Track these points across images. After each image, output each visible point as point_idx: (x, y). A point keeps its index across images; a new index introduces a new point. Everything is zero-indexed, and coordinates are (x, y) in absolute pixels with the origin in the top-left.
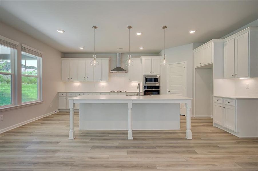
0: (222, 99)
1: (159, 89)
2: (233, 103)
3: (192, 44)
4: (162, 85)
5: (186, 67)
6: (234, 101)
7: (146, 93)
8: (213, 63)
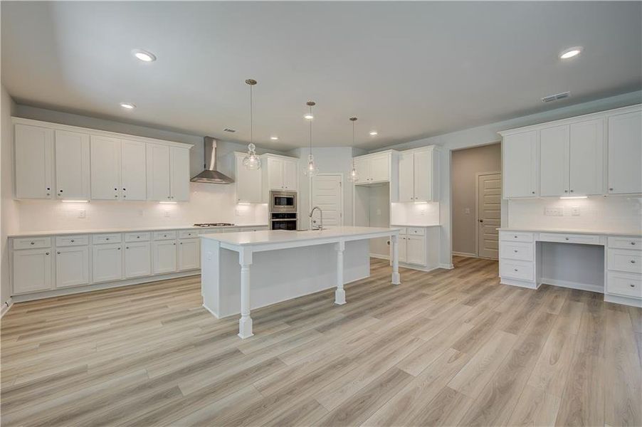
0: (405, 229)
1: (295, 218)
2: (421, 232)
3: (351, 148)
4: (301, 210)
5: (342, 181)
6: (423, 230)
7: (276, 226)
8: (390, 181)
